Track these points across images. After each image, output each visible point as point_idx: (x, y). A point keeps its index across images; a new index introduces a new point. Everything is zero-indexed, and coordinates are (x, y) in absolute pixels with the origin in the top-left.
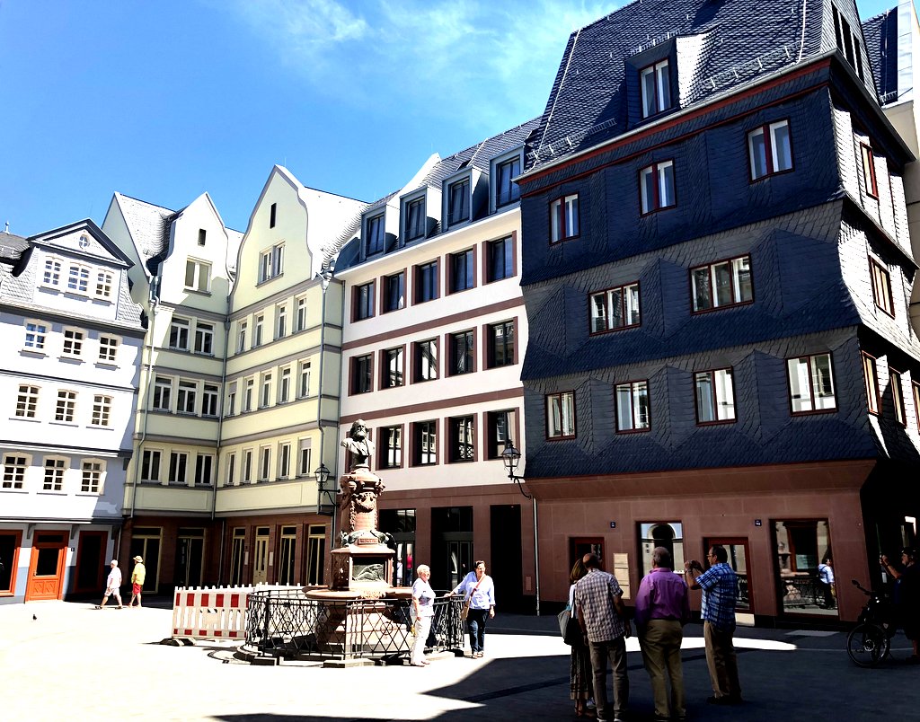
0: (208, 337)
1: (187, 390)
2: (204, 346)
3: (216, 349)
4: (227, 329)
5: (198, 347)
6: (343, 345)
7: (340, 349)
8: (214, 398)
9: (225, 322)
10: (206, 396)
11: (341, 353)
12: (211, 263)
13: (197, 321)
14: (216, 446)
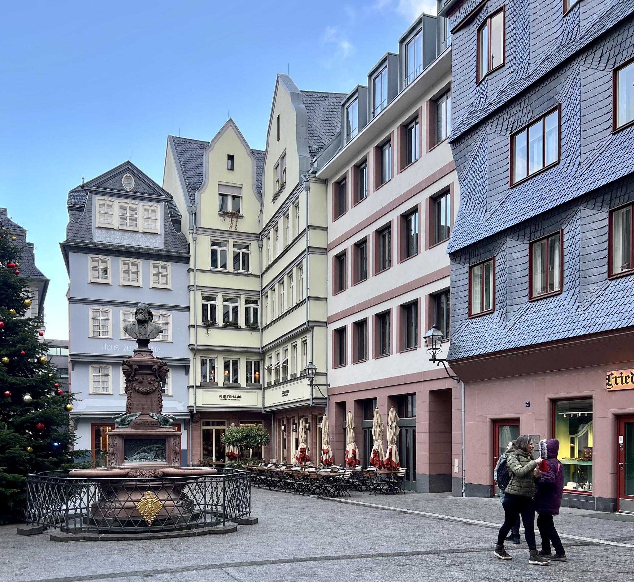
0: (246, 255)
1: (231, 304)
2: (242, 264)
3: (253, 268)
4: (260, 247)
5: (236, 266)
8: (256, 310)
9: (258, 241)
10: (247, 310)
12: (241, 186)
13: (233, 242)
14: (259, 353)
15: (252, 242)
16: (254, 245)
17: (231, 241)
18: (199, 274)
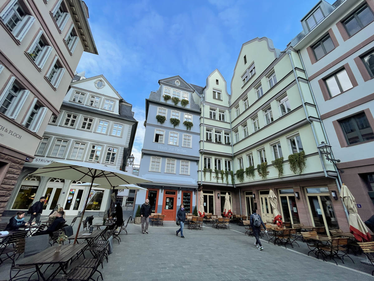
0: (223, 116)
1: (218, 134)
2: (222, 118)
3: (227, 119)
5: (220, 119)
8: (228, 137)
9: (229, 110)
10: (225, 137)
12: (221, 90)
14: (232, 156)
15: (226, 111)
17: (218, 109)
18: (205, 120)
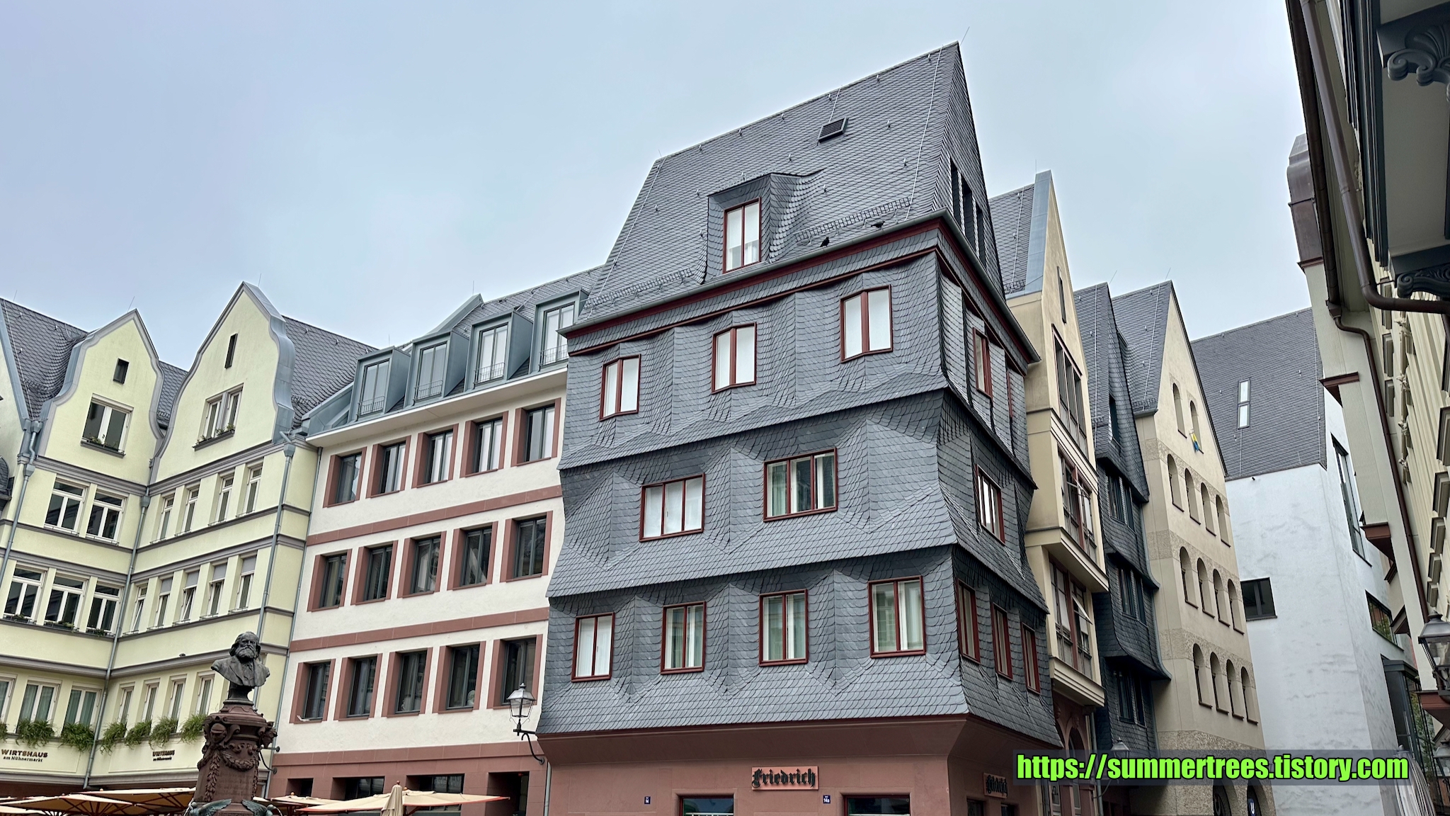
0: (113, 516)
1: (67, 590)
2: (104, 528)
3: (124, 534)
4: (144, 506)
5: (93, 527)
6: (308, 537)
7: (304, 544)
8: (111, 605)
9: (142, 496)
10: (97, 603)
11: (304, 549)
12: (131, 409)
13: (97, 490)
14: (104, 678)
15: (131, 497)
16: (132, 503)
17: (93, 488)
18: (21, 532)
